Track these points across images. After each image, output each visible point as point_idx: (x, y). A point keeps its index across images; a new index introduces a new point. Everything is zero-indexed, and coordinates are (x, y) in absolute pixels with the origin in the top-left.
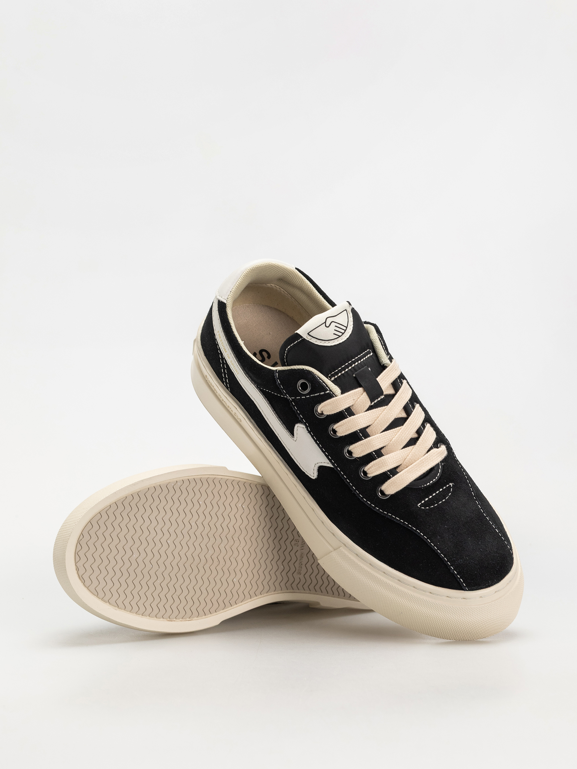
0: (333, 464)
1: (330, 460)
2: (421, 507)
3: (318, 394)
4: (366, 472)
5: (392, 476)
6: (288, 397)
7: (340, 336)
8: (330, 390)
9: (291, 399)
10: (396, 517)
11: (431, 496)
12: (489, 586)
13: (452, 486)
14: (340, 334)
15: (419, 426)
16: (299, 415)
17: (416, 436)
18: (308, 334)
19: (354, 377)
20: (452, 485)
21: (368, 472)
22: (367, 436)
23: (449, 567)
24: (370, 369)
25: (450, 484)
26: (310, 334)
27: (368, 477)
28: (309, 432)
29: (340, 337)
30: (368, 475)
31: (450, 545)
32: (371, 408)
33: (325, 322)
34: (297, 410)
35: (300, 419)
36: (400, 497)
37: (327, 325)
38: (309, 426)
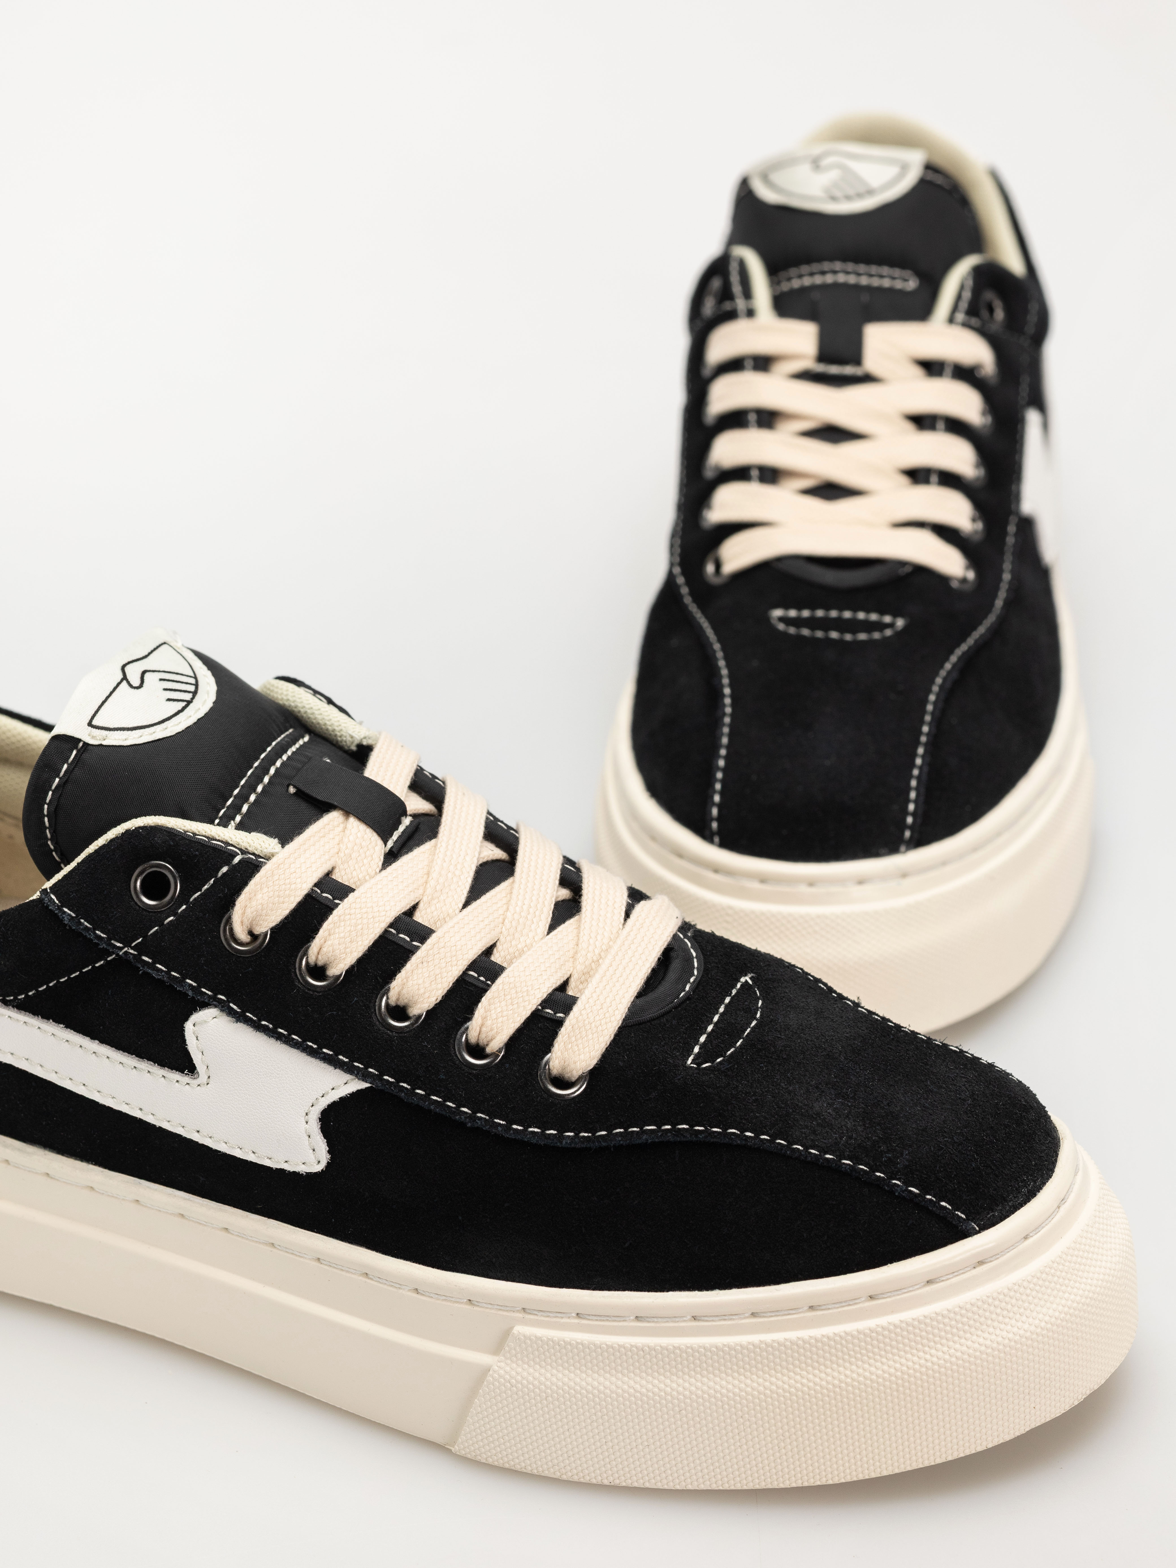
0: (363, 1076)
1: (348, 1069)
2: (699, 1064)
3: (212, 881)
4: (477, 1045)
5: (561, 1015)
6: (121, 949)
7: (189, 703)
8: (243, 852)
9: (132, 948)
10: (641, 1129)
11: (709, 1025)
12: (1032, 1194)
13: (750, 982)
14: (188, 697)
15: (560, 866)
16: (182, 981)
17: (565, 894)
18: (90, 724)
19: (295, 794)
20: (750, 978)
21: (482, 1042)
22: (423, 934)
23: (888, 1186)
24: (328, 761)
25: (743, 980)
26: (94, 723)
27: (495, 1055)
28: (240, 1018)
29: (191, 705)
30: (488, 1050)
31: (849, 1125)
32: (391, 857)
33: (125, 678)
34: (168, 973)
35: (190, 993)
36: (621, 1064)
37: (136, 683)
38: (231, 998)
